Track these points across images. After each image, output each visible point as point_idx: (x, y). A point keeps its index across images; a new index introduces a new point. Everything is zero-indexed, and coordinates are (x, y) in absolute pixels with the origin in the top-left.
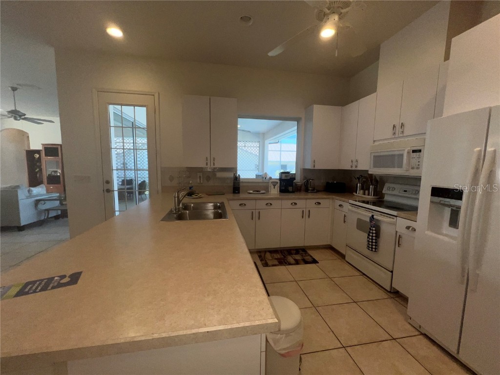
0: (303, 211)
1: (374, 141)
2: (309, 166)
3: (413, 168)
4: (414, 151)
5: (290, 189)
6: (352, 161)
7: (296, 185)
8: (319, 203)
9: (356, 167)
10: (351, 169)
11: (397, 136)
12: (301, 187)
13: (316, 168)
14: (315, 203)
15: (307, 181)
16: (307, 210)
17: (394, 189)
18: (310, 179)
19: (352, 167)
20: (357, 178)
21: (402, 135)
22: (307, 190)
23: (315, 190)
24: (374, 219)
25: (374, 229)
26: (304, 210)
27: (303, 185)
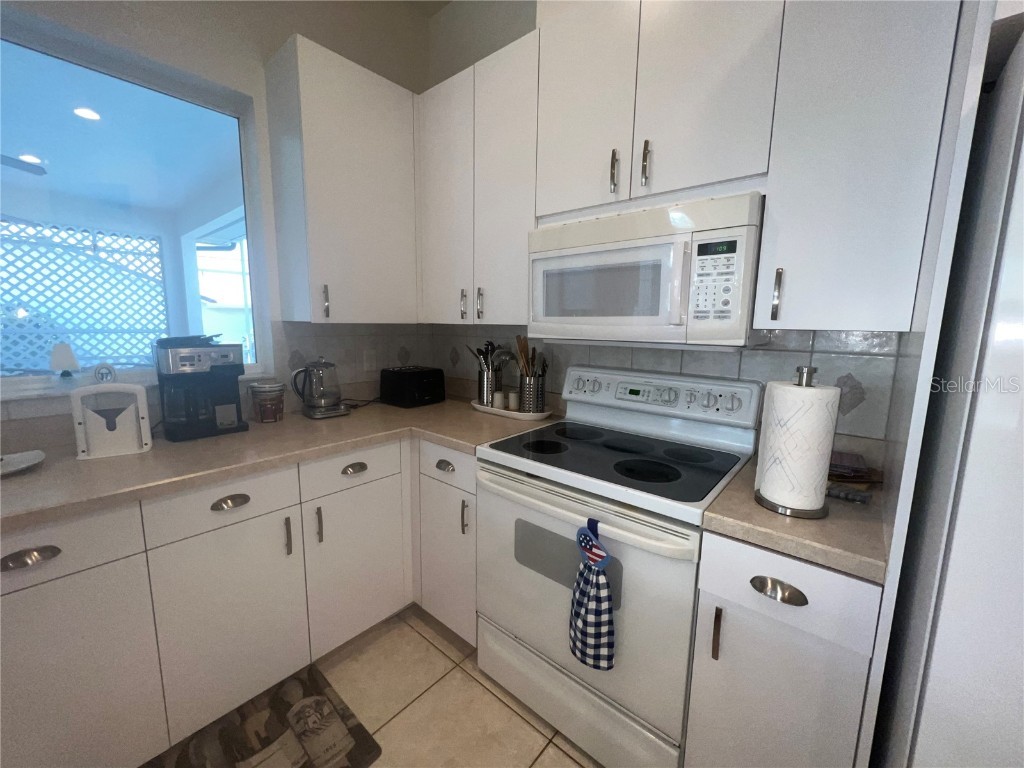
0: (287, 521)
1: (537, 218)
2: (306, 311)
3: (701, 315)
4: (705, 249)
5: (225, 414)
6: (463, 295)
7: (255, 393)
8: (360, 467)
9: (480, 314)
10: (460, 322)
11: (624, 194)
12: (279, 400)
13: (334, 319)
14: (344, 472)
15: (307, 373)
16: (309, 510)
17: (597, 385)
18: (317, 365)
19: (463, 315)
20: (480, 351)
21: (642, 191)
22: (309, 410)
23: (342, 406)
24: (596, 535)
25: (602, 579)
26: (294, 514)
27: (290, 388)
